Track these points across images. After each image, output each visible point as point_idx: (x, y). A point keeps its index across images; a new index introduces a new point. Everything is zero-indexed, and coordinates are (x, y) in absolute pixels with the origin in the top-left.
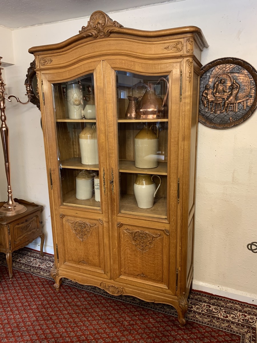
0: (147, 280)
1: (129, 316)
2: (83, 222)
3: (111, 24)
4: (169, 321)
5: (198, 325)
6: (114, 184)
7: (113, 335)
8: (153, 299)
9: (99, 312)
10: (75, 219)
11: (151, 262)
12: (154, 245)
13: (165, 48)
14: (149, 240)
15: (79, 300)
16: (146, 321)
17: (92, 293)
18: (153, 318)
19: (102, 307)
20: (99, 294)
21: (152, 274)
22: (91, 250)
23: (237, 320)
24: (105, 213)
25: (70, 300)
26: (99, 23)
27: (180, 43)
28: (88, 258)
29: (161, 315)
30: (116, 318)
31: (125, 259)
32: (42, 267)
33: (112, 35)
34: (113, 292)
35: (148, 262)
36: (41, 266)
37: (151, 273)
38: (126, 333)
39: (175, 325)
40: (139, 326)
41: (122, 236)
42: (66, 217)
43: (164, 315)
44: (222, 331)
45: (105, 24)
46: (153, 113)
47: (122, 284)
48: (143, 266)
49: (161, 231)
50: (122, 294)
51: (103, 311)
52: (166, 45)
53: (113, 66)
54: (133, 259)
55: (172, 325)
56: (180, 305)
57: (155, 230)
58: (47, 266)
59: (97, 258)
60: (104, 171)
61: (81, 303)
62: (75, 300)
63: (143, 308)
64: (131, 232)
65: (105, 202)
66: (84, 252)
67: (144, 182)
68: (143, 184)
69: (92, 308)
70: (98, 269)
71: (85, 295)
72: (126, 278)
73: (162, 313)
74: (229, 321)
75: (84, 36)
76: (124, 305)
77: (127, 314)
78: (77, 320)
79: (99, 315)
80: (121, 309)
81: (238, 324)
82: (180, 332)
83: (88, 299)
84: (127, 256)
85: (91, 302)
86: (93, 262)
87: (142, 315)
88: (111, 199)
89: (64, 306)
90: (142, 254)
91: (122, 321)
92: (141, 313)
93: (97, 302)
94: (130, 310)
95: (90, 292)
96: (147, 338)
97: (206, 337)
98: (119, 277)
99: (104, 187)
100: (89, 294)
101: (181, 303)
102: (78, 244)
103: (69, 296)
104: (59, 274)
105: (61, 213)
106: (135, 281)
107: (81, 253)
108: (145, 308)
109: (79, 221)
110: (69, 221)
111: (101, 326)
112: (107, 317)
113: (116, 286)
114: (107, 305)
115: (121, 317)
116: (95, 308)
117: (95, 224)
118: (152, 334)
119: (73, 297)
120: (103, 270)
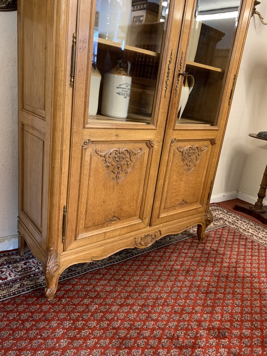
0: (185, 206)
1: (168, 261)
2: (123, 150)
4: (191, 243)
6: (180, 79)
7: (188, 283)
8: (186, 226)
9: (141, 278)
10: (110, 147)
11: (193, 182)
12: (200, 160)
14: (197, 155)
16: (184, 255)
19: (135, 272)
22: (128, 194)
24: (159, 127)
28: (121, 210)
29: (182, 244)
30: (163, 270)
31: (167, 191)
34: (146, 244)
35: (191, 183)
37: (191, 196)
38: (192, 273)
39: (199, 243)
40: (187, 261)
41: (172, 158)
42: (94, 145)
43: (181, 242)
47: (158, 226)
48: (185, 190)
49: (208, 141)
50: (156, 239)
51: (142, 274)
54: (178, 186)
55: (197, 245)
59: (135, 202)
60: (171, 55)
61: (109, 286)
64: (182, 150)
65: (163, 108)
66: (118, 202)
69: (128, 281)
72: (166, 215)
73: (179, 242)
77: (163, 261)
78: (141, 302)
79: (148, 281)
81: (215, 221)
82: (209, 245)
83: (108, 277)
84: (173, 184)
85: (117, 277)
86: (128, 212)
87: (172, 252)
88: (172, 103)
89: (101, 305)
90: (188, 176)
91: (171, 268)
92: (168, 252)
93: (122, 272)
94: (158, 256)
95: (95, 270)
96: (206, 264)
97: (220, 237)
98: (158, 217)
99: (166, 84)
100: (98, 272)
101: (209, 216)
102: (108, 192)
103: (81, 292)
104: (60, 265)
105: (86, 138)
106: (175, 213)
107: (112, 206)
108: (164, 247)
109: (118, 150)
110: (98, 153)
111: (167, 285)
112: (156, 276)
113: (151, 233)
114: (135, 268)
115: (165, 266)
116: (130, 278)
117: (141, 149)
118: (202, 259)
119: (88, 288)
120: (140, 218)
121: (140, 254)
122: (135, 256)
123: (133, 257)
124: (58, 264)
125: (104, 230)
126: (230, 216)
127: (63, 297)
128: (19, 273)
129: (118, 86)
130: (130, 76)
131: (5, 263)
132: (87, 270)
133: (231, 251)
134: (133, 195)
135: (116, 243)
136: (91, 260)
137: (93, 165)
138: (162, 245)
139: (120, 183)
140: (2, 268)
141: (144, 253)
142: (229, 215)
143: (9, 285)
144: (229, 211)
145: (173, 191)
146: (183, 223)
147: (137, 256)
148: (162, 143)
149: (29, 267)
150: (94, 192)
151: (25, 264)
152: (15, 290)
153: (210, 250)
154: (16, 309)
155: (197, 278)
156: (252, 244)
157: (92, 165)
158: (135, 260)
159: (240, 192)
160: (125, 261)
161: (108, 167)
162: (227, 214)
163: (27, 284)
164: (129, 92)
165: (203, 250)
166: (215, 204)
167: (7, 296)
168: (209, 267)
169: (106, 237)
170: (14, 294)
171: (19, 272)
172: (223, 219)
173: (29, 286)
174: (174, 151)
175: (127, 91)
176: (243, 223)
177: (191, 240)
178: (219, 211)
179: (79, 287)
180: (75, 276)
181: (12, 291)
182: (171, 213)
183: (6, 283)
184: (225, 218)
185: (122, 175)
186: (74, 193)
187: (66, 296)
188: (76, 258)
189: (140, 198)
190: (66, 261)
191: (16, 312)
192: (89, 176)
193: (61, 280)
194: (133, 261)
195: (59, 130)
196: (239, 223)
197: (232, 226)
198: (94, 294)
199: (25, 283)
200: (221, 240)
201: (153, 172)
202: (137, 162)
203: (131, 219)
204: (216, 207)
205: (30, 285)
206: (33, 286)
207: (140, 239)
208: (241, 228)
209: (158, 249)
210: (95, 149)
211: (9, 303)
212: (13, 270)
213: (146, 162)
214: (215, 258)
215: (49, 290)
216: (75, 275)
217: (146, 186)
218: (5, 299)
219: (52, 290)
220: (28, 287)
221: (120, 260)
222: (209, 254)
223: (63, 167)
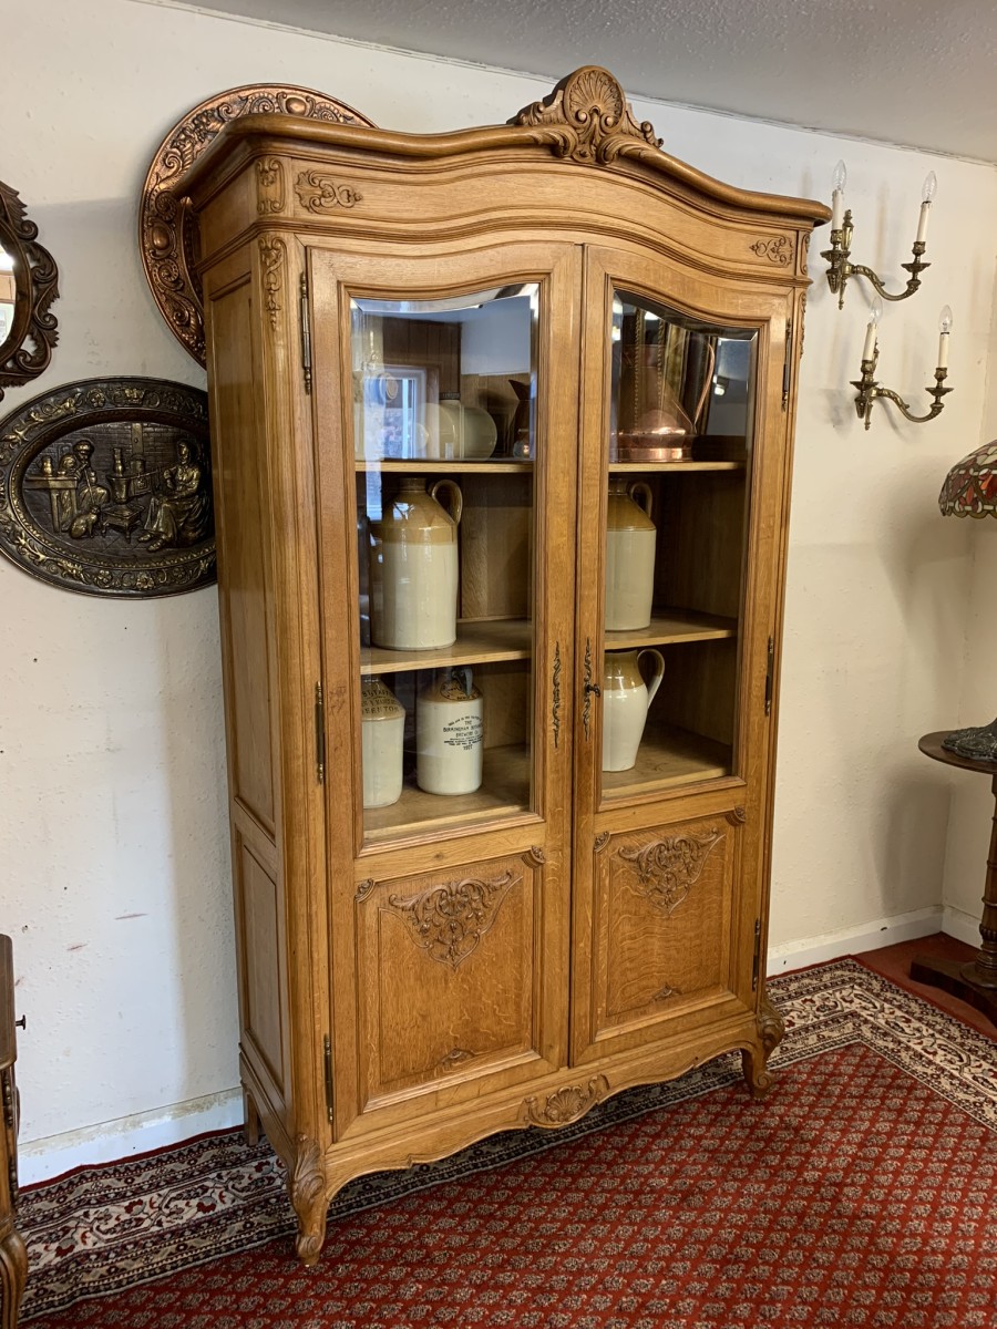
0: (676, 1003)
1: (637, 1162)
2: (460, 886)
3: (632, 129)
4: (725, 1104)
5: (780, 1072)
6: (590, 698)
7: (679, 1230)
8: (692, 1057)
9: (549, 1212)
10: (424, 884)
11: (692, 934)
12: (703, 871)
13: (753, 248)
14: (687, 861)
15: (439, 1231)
16: (689, 1143)
17: (443, 1185)
18: (689, 1125)
19: (536, 1196)
20: (468, 1173)
21: (694, 974)
22: (488, 990)
23: (811, 1016)
24: (553, 816)
25: (414, 1255)
26: (596, 111)
27: (788, 242)
28: (476, 1031)
29: (694, 1107)
30: (615, 1191)
31: (610, 966)
32: (89, 1246)
33: (614, 166)
34: (565, 1115)
35: (684, 938)
36: (79, 1248)
37: (690, 972)
38: (697, 1200)
39: (747, 1105)
40: (695, 1163)
41: (607, 882)
42: (383, 889)
43: (695, 1100)
44: (826, 1054)
45: (616, 123)
46: (670, 442)
47: (596, 1064)
48: (669, 959)
49: (720, 820)
50: (598, 1100)
51: (554, 1201)
52: (754, 240)
53: (611, 273)
54: (641, 950)
55: (742, 1110)
56: (768, 1030)
57: (704, 822)
58: (103, 1228)
59: (511, 1008)
60: (557, 654)
61: (460, 1234)
62: (430, 1241)
63: (632, 1121)
64: (636, 855)
65: (557, 771)
66: (461, 1012)
67: (621, 678)
68: (615, 686)
69: (513, 1222)
70: (512, 1054)
71: (435, 1207)
72: (616, 1033)
73: (687, 1101)
74: (807, 1028)
75: (535, 140)
76: (579, 1147)
77: (625, 1162)
78: (534, 1281)
79: (566, 1221)
80: (590, 1161)
81: (826, 1024)
82: (778, 1109)
83: (461, 1207)
84: (622, 948)
85: (485, 1209)
86: (494, 1036)
87: (657, 1136)
88: (580, 755)
89: (429, 1283)
90: (668, 919)
91: (642, 1184)
92: (646, 1135)
93: (500, 1195)
94: (613, 1148)
95: (430, 1188)
96: (751, 1172)
97: (825, 1084)
98: (591, 1042)
99: (556, 718)
100: (436, 1194)
101: (768, 1023)
102: (432, 991)
103: (387, 1246)
104: (328, 1176)
105: (363, 878)
106: (645, 1024)
107: (448, 1023)
108: (637, 1117)
109: (445, 888)
110: (395, 903)
111: (617, 1236)
112: (593, 1206)
113: (575, 1084)
114: (540, 1181)
115: (623, 1179)
116: (520, 1212)
117: (508, 874)
118: (743, 1157)
119: (404, 1238)
120: (534, 1048)
121: (561, 1142)
122: (546, 1147)
123: (541, 1149)
124: (321, 1174)
125: (432, 1086)
126: (886, 1005)
127: (341, 1260)
128: (244, 1194)
129: (447, 727)
130: (474, 698)
131: (212, 1165)
132: (410, 1186)
133: (844, 1131)
134: (505, 991)
135: (472, 1117)
136: (409, 1163)
137: (387, 934)
138: (634, 1112)
139: (462, 967)
140: (205, 1180)
141: (574, 1138)
142: (886, 1000)
143: (218, 1224)
144: (890, 986)
145: (628, 965)
146: (679, 1050)
147: (553, 1148)
148: (569, 849)
149: (267, 1178)
150: (395, 995)
151: (258, 1169)
152: (230, 1239)
153: (777, 1128)
154: (230, 1287)
155: (707, 1215)
156: (927, 1105)
157: (384, 936)
158: (544, 1160)
159: (948, 911)
160: (517, 1162)
161: (424, 931)
162: (878, 995)
163: (259, 1224)
164: (476, 733)
165: (753, 1127)
166: (850, 961)
167: (213, 1252)
168: (757, 1182)
169: (441, 1104)
170: (229, 1247)
171: (242, 1190)
172: (860, 1016)
173: (264, 1228)
174: (611, 863)
175: (471, 733)
176: (924, 1028)
177: (728, 1093)
178: (856, 987)
179: (381, 1235)
180: (376, 1204)
181: (225, 1241)
182: (630, 1026)
183: (212, 1219)
184: (864, 1013)
185: (465, 946)
186: (345, 1003)
187: (349, 1258)
188: (366, 1158)
189: (527, 995)
190: (342, 1166)
191: (230, 1294)
192: (380, 960)
193: (342, 1215)
194: (536, 1161)
195: (299, 872)
196: (907, 1030)
197: (881, 1043)
198: (418, 1255)
199: (255, 1220)
200: (825, 1093)
201: (555, 925)
202: (503, 908)
203: (506, 1052)
204: (849, 970)
205: (266, 1225)
206: (273, 1229)
207: (542, 1102)
208: (908, 1048)
209: (618, 1125)
210: (386, 896)
211: (215, 1272)
212: (231, 1184)
213: (530, 903)
214: (784, 1155)
215: (304, 1241)
216: (377, 1201)
217: (538, 962)
218: (207, 1260)
219: (311, 1240)
220: (261, 1232)
221: (503, 1160)
222: (769, 1140)
223: (314, 949)
